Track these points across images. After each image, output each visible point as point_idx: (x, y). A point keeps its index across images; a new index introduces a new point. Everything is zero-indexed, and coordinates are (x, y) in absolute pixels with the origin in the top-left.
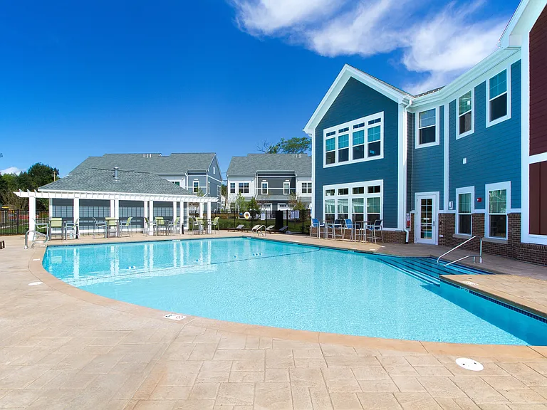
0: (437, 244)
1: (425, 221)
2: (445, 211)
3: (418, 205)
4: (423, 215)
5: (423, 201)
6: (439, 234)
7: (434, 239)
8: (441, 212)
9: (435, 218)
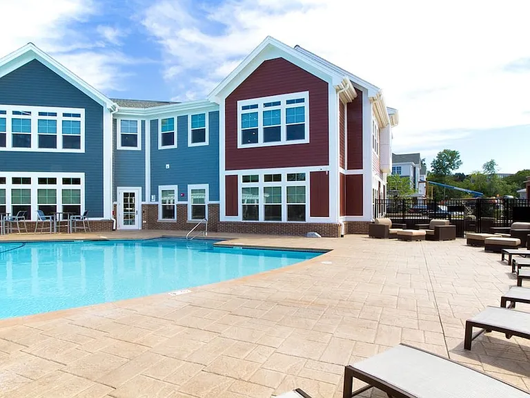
0: (140, 228)
1: (128, 211)
2: (147, 202)
3: (121, 198)
4: (126, 206)
5: (126, 195)
6: (142, 220)
7: (137, 225)
8: (144, 203)
9: (138, 207)
